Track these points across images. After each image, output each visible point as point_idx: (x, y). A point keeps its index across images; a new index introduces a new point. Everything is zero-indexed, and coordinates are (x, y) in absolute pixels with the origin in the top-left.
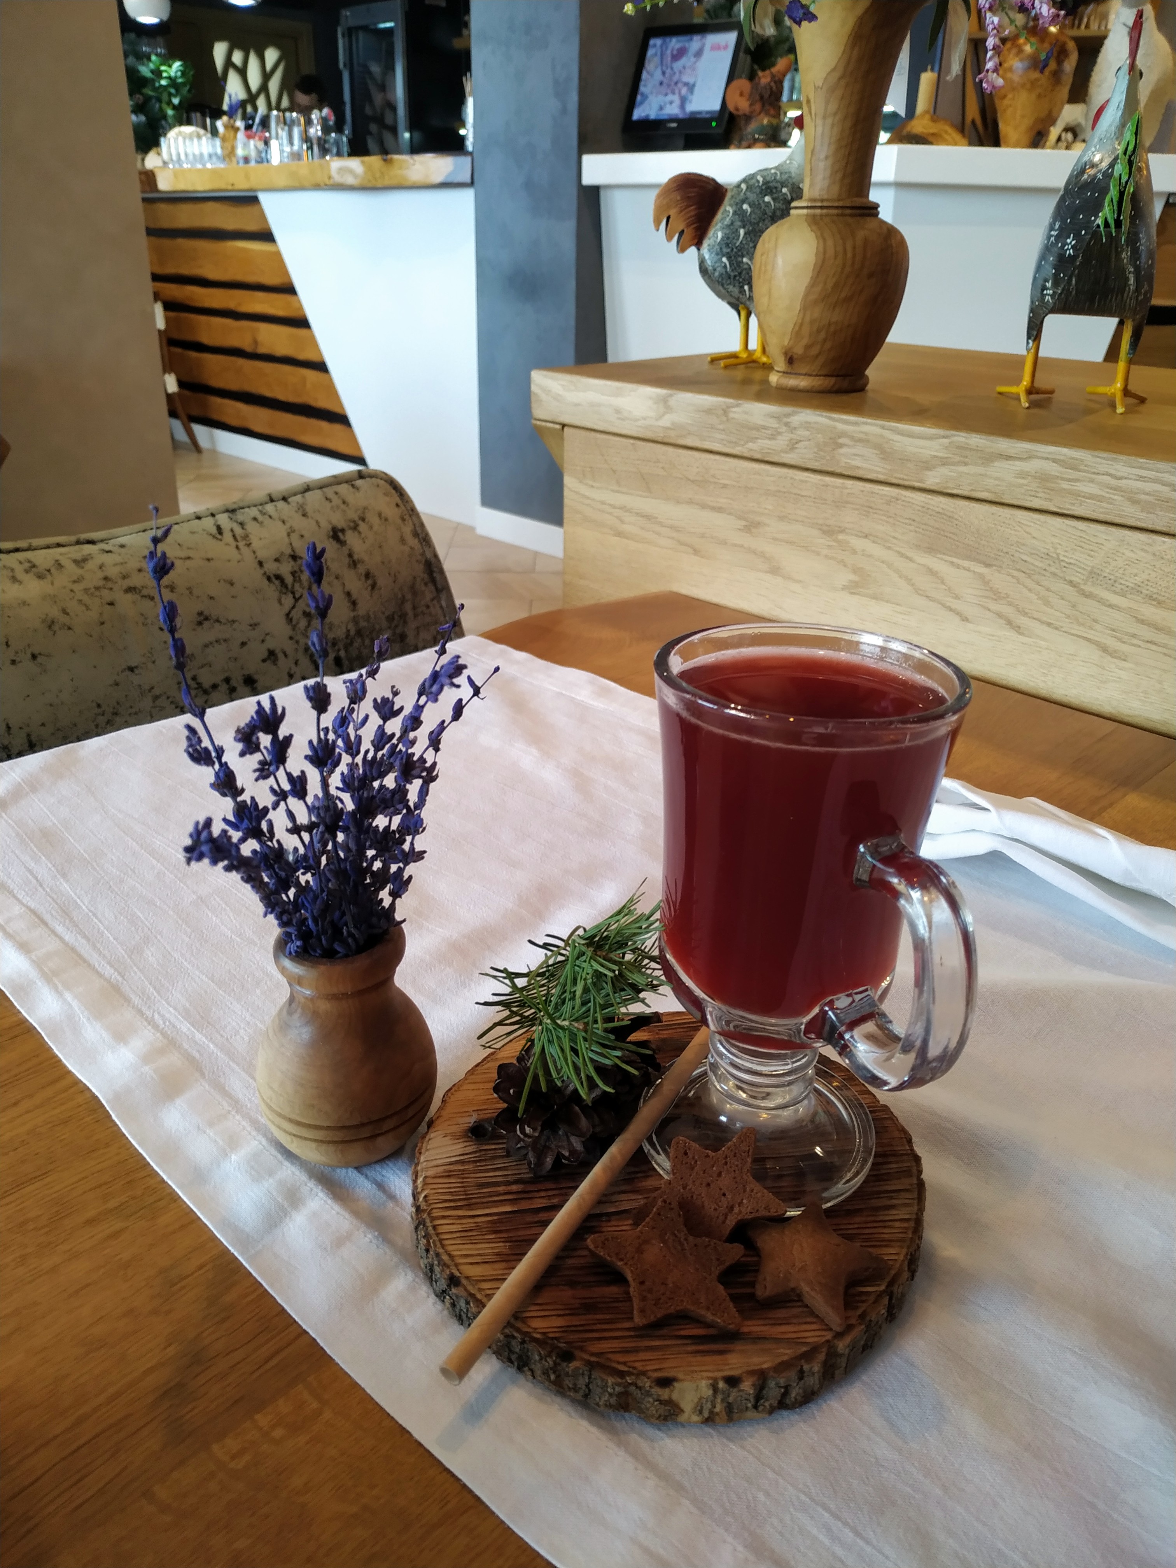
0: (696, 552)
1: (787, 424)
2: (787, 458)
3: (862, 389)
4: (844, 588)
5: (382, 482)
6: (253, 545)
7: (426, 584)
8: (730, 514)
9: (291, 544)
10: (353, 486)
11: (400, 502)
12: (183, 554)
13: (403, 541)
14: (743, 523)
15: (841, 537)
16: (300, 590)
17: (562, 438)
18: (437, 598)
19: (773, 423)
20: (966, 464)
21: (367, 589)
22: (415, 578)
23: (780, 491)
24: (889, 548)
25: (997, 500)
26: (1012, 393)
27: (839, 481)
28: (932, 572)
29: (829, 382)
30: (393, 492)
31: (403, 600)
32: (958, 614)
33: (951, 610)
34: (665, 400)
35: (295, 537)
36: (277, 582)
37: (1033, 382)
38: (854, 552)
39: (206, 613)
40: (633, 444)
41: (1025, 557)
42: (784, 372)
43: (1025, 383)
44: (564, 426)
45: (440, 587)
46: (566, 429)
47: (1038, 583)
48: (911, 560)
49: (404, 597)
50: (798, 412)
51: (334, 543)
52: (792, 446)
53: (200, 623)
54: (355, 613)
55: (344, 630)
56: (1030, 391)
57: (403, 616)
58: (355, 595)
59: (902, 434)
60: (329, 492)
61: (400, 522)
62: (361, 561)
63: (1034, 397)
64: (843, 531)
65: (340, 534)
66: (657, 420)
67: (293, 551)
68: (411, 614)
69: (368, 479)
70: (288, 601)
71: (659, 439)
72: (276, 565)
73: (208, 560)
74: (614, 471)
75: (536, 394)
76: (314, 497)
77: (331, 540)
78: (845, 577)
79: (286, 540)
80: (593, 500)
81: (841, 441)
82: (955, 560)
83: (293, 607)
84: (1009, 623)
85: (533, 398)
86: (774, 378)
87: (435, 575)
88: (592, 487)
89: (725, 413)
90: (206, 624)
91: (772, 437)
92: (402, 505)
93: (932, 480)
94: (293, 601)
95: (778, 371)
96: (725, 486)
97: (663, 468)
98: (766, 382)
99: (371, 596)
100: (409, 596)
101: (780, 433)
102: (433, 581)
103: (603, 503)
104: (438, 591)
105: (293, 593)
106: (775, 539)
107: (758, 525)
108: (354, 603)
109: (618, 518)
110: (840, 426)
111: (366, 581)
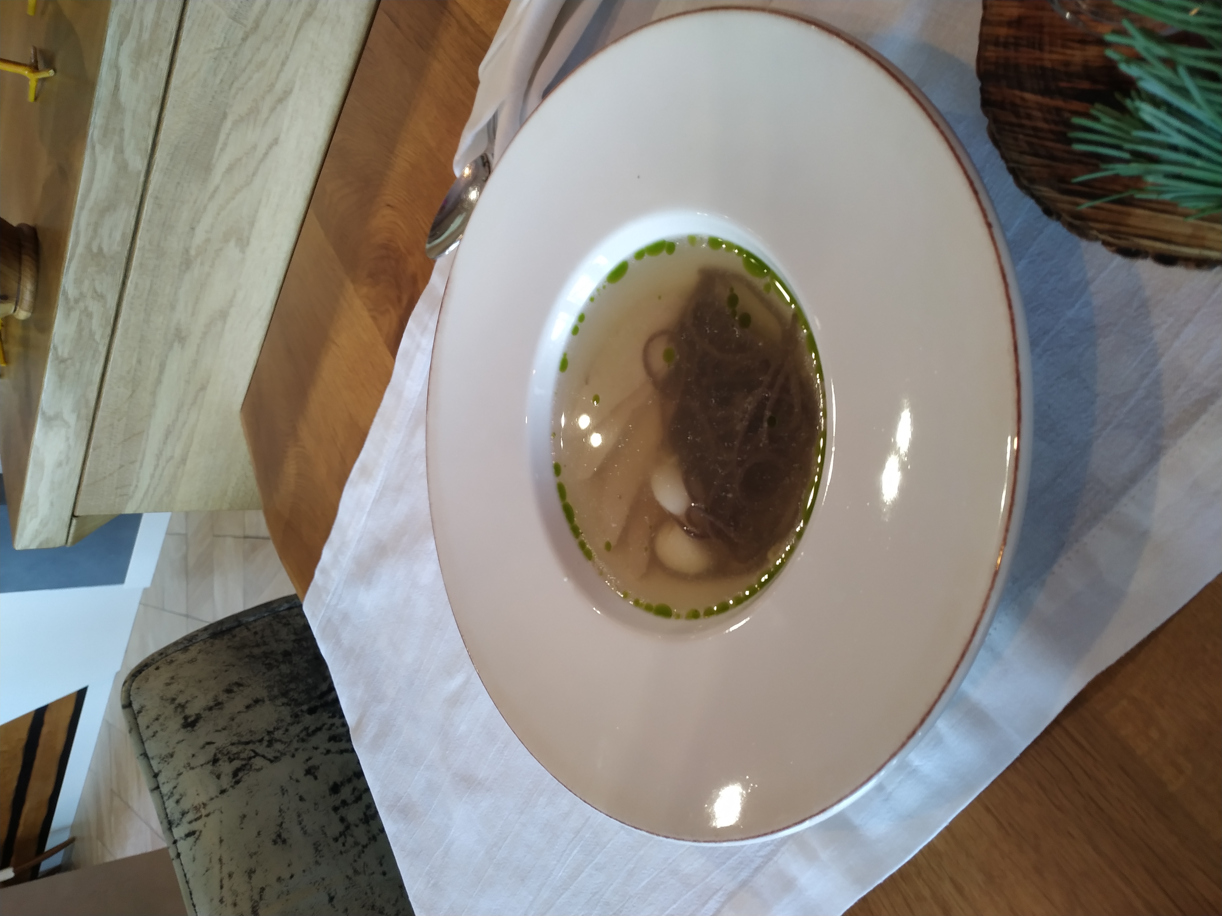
0: (203, 388)
1: (77, 301)
2: (112, 302)
3: (34, 231)
4: (243, 251)
5: (134, 685)
6: (205, 801)
7: (234, 636)
8: (167, 357)
9: (202, 765)
10: (139, 712)
11: (154, 667)
12: (217, 866)
13: (192, 661)
14: (176, 344)
15: (193, 252)
16: (247, 752)
17: (86, 517)
18: (247, 625)
19: (75, 315)
20: (122, 130)
21: (242, 691)
22: (229, 647)
23: (145, 310)
24: (205, 208)
25: (160, 102)
26: (36, 87)
27: (137, 253)
28: (230, 169)
29: (27, 261)
30: (143, 673)
31: (251, 656)
32: (270, 147)
33: (266, 154)
34: (49, 420)
35: (194, 762)
36: (240, 774)
37: (24, 65)
38: (208, 240)
39: (274, 837)
40: (94, 450)
41: (218, 81)
42: (16, 304)
43: (26, 72)
44: (73, 516)
45: (236, 624)
46: (77, 514)
47: (244, 70)
48: (217, 189)
49: (247, 656)
50: (64, 290)
51: (198, 725)
52: (100, 297)
53: (284, 841)
54: (266, 699)
55: (283, 708)
56: (35, 68)
57: (266, 655)
58: (249, 701)
59: (89, 190)
60: (146, 734)
61: (174, 665)
62: (215, 699)
63: (41, 65)
64: (187, 251)
65: (189, 720)
66: (69, 427)
67: (208, 763)
68: (263, 648)
69: (132, 698)
70: (258, 762)
71: (90, 424)
72: (222, 776)
73: (221, 841)
74: (122, 466)
75: (41, 544)
76: (152, 748)
77: (195, 728)
78: (232, 251)
79: (197, 770)
80: (149, 485)
81: (95, 249)
82: (219, 146)
83: (264, 756)
84: (280, 100)
85: (45, 546)
86: (22, 314)
87: (224, 629)
88: (136, 486)
89: (63, 361)
90: (284, 835)
91: (90, 316)
92: (158, 664)
93: (138, 164)
94: (258, 758)
95: (15, 310)
96: (139, 362)
97: (119, 420)
98: (25, 323)
99: (249, 686)
100: (247, 651)
101: (86, 308)
102: (230, 630)
103: (152, 476)
104: (240, 625)
105: (250, 758)
106: (193, 314)
107: (178, 330)
108: (257, 701)
109: (167, 462)
110: (80, 249)
111: (235, 692)
